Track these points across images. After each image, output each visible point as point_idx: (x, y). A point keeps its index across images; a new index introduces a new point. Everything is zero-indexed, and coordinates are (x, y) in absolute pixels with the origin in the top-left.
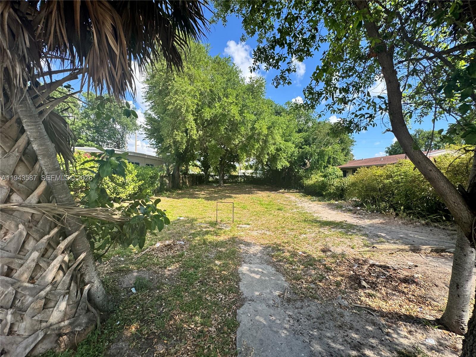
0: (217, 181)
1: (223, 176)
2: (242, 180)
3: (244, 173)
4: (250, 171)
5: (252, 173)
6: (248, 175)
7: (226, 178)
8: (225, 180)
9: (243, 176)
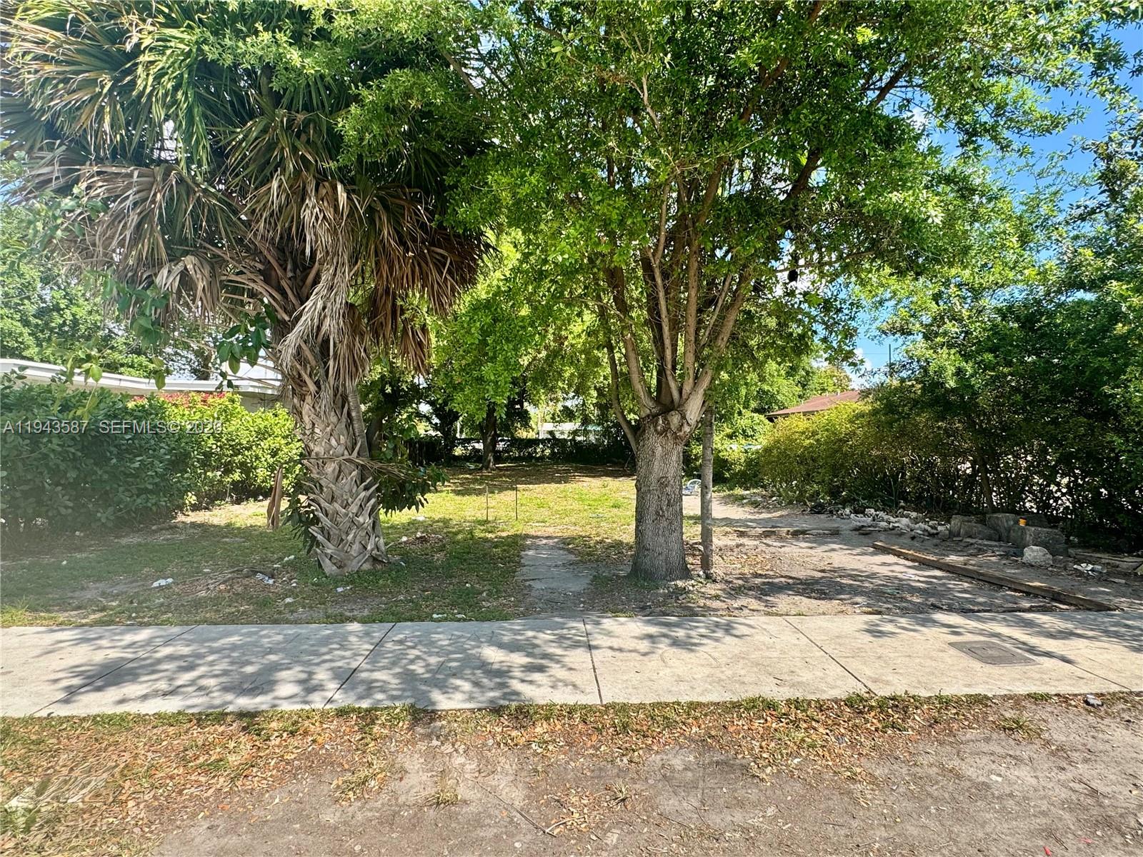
0: (476, 457)
1: (494, 442)
2: (548, 452)
3: (551, 433)
4: (568, 426)
5: (575, 433)
6: (562, 437)
7: (501, 446)
8: (499, 452)
9: (549, 440)
